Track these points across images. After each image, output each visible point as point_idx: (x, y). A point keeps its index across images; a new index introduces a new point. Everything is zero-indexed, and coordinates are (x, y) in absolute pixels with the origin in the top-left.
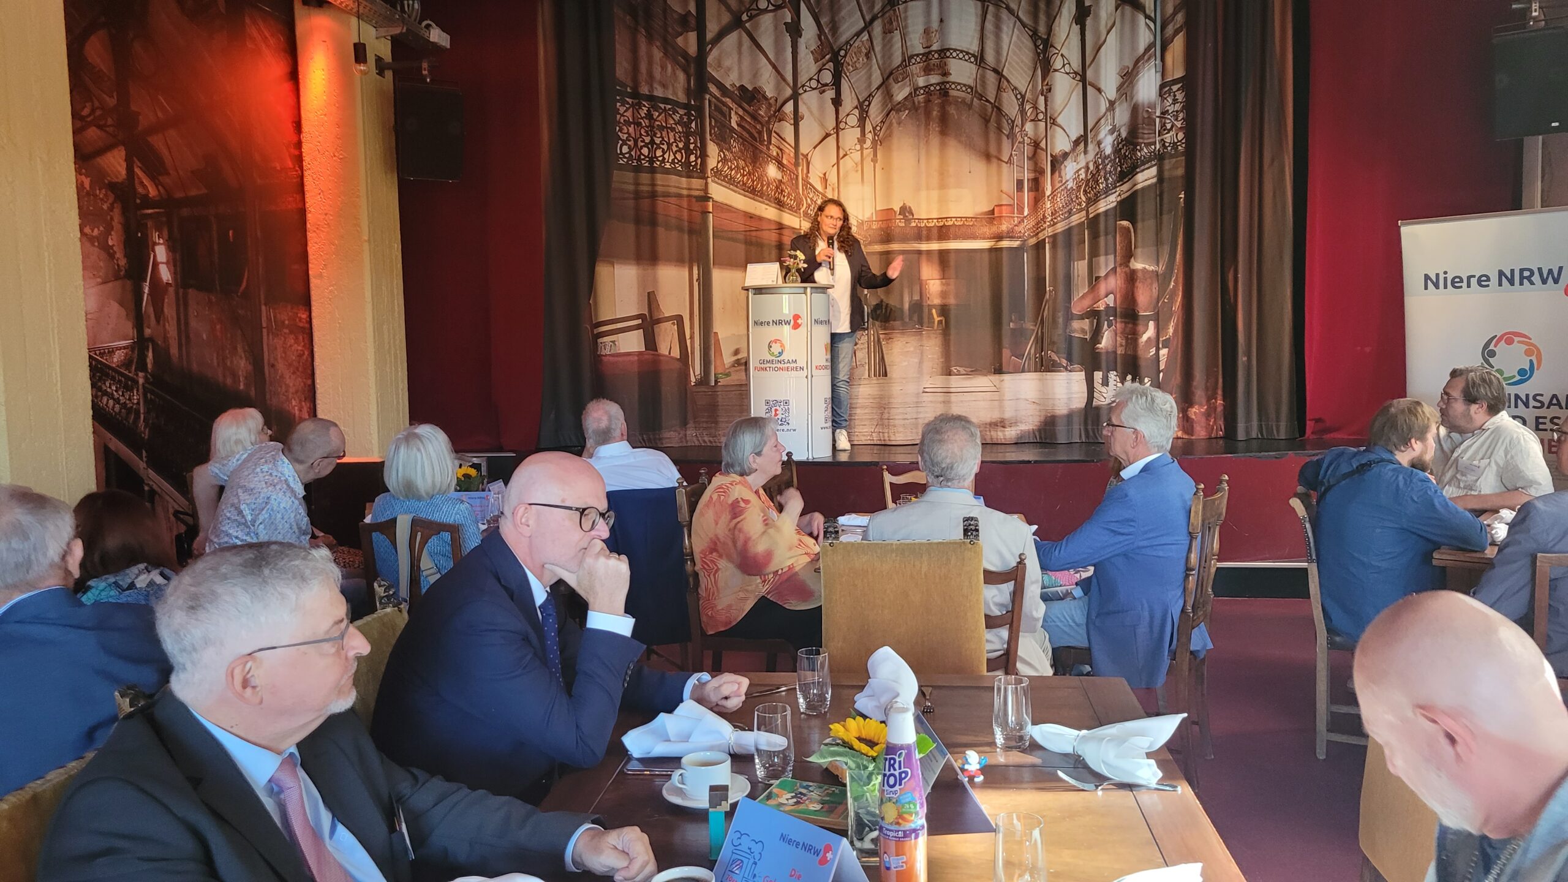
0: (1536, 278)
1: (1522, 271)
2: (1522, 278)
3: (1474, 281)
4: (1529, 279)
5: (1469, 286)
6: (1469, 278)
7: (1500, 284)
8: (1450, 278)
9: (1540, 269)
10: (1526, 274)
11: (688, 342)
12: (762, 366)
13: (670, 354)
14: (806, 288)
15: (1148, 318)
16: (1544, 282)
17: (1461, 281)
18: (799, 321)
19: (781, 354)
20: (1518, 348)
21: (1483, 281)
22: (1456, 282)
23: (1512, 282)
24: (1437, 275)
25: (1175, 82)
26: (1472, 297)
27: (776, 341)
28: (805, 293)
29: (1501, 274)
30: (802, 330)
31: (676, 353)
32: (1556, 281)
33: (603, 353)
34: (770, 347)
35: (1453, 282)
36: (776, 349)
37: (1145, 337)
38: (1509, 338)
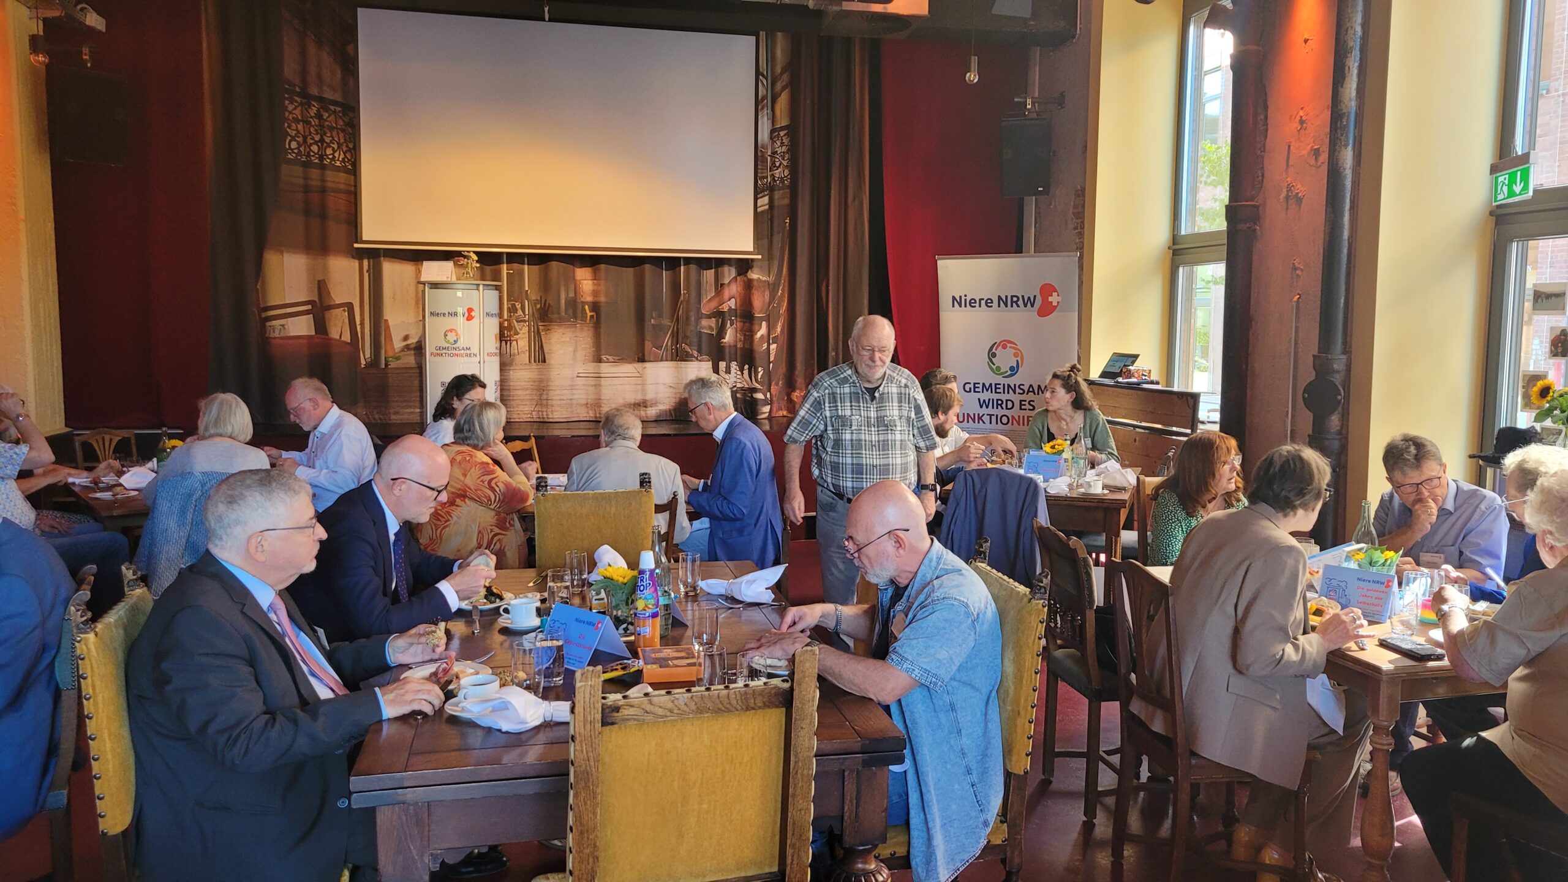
0: (1020, 303)
1: (1012, 297)
2: (1012, 302)
3: (983, 302)
5: (980, 306)
6: (980, 300)
7: (999, 306)
8: (968, 299)
9: (1023, 296)
10: (1015, 299)
11: (359, 328)
12: (438, 352)
13: (340, 337)
14: (478, 285)
15: (761, 319)
16: (1025, 306)
17: (975, 302)
18: (473, 314)
19: (456, 342)
20: (1010, 351)
21: (989, 303)
22: (972, 303)
23: (1006, 305)
24: (961, 297)
25: (782, 129)
26: (981, 314)
27: (451, 331)
28: (478, 289)
29: (1000, 298)
30: (475, 321)
31: (347, 337)
32: (1032, 306)
33: (272, 335)
34: (446, 335)
35: (970, 303)
36: (451, 337)
37: (759, 334)
38: (1004, 344)
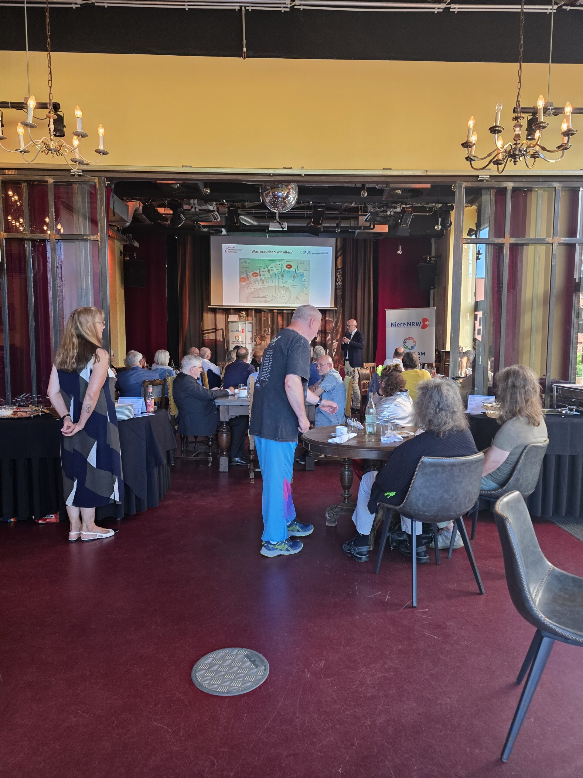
0: (415, 324)
1: (412, 323)
2: (412, 324)
3: (402, 325)
4: (414, 324)
7: (408, 326)
8: (397, 324)
9: (416, 322)
10: (413, 323)
12: (233, 343)
14: (245, 322)
15: (329, 333)
16: (417, 325)
18: (244, 331)
19: (238, 340)
20: (411, 341)
21: (404, 325)
22: (398, 325)
23: (410, 325)
24: (394, 323)
25: (340, 269)
26: (402, 329)
27: (237, 336)
28: (245, 323)
29: (408, 323)
30: (244, 333)
32: (420, 325)
34: (235, 338)
35: (397, 325)
36: (237, 338)
37: (328, 338)
38: (409, 338)
